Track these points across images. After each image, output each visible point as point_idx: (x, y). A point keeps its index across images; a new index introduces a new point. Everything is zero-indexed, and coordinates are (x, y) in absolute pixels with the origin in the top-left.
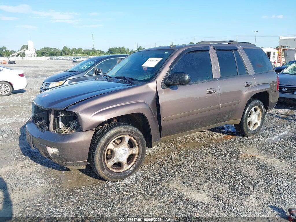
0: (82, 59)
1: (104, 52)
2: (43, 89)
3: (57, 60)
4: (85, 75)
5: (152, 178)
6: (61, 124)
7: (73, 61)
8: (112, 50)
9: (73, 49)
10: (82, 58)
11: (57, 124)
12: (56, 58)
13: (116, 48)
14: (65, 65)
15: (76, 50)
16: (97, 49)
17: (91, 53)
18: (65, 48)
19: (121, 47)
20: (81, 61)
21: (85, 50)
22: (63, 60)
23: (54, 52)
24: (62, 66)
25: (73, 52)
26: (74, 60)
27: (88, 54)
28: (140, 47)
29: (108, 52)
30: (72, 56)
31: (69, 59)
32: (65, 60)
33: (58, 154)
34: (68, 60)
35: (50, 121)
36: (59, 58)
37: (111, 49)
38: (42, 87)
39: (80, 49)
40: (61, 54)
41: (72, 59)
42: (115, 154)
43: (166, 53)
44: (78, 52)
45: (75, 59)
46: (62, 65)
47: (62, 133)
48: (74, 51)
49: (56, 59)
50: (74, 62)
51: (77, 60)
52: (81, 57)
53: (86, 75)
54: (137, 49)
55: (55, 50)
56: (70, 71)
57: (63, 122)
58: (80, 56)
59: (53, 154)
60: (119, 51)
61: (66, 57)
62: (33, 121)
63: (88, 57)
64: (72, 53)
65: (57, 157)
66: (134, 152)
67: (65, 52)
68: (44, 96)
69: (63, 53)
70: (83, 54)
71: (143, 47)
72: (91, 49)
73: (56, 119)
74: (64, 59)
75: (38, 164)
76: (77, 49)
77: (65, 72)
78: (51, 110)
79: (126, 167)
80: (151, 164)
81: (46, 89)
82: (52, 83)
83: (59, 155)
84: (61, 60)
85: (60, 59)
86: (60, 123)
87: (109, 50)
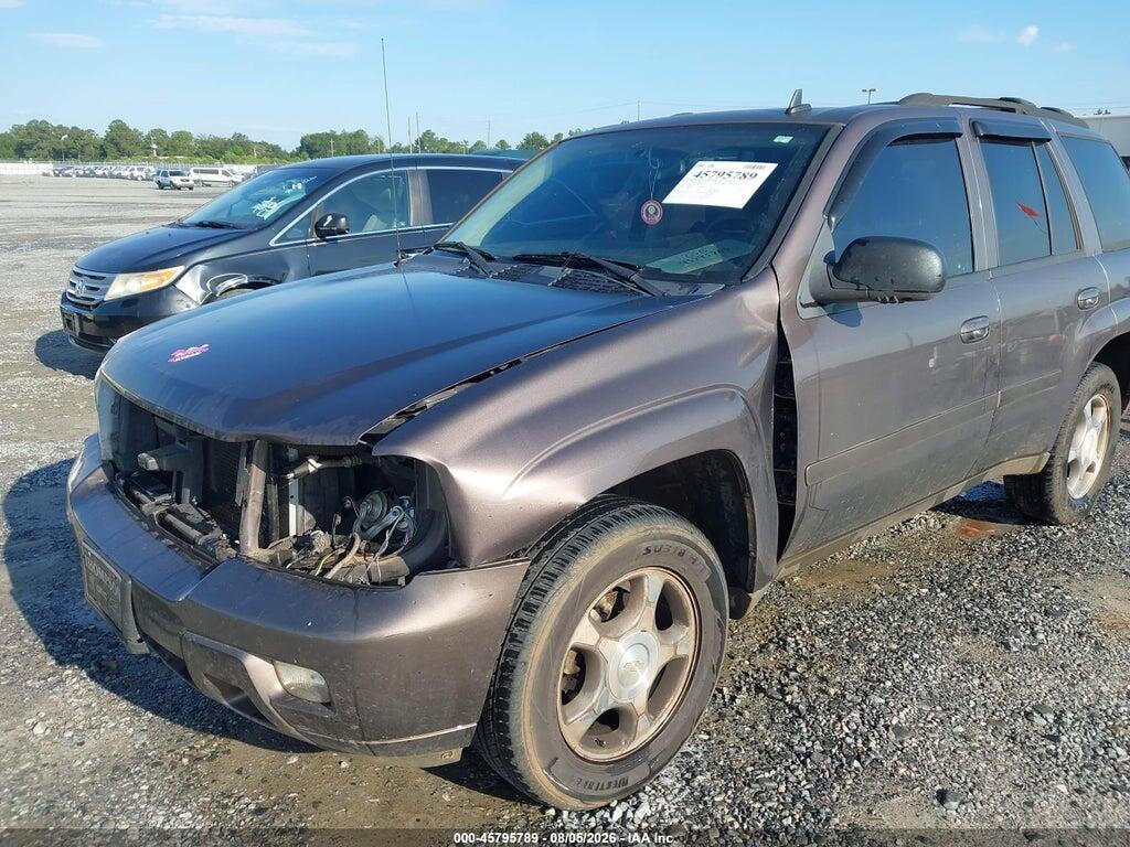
0: (195, 176)
1: (283, 149)
2: (76, 304)
3: (85, 176)
4: (272, 243)
5: (767, 775)
6: (297, 517)
7: (159, 183)
8: (313, 144)
9: (155, 132)
10: (196, 171)
11: (275, 517)
12: (82, 168)
13: (332, 136)
14: (123, 200)
15: (166, 137)
16: (254, 138)
17: (229, 154)
18: (118, 129)
19: (351, 130)
20: (191, 182)
21: (202, 142)
22: (112, 176)
23: (71, 144)
24: (114, 204)
25: (155, 146)
26: (160, 178)
27: (218, 154)
28: (428, 135)
29: (301, 149)
30: (149, 161)
31: (136, 173)
32: (119, 177)
33: (317, 698)
34: (134, 178)
35: (245, 502)
36: (92, 167)
37: (312, 137)
38: (71, 295)
39: (182, 137)
40: (102, 154)
41: (151, 174)
42: (602, 673)
43: (785, 140)
44: (174, 146)
45: (165, 174)
46: (111, 200)
47: (326, 570)
48: (158, 144)
49: (81, 172)
50: (161, 186)
51: (177, 180)
52: (191, 171)
53: (277, 241)
54: (414, 143)
55: (76, 134)
56: (201, 225)
57: (307, 499)
58: (186, 162)
59: (288, 699)
60: (344, 147)
61: (124, 168)
62: (111, 488)
63: (220, 170)
64: (147, 150)
65: (310, 716)
66: (681, 652)
67: (118, 144)
68: (180, 356)
69: (111, 150)
70: (198, 154)
71: (439, 135)
72: (227, 135)
73: (274, 490)
74: (116, 173)
75: (138, 709)
76: (170, 136)
77: (171, 226)
78: (251, 444)
79: (645, 730)
80: (721, 691)
81: (93, 303)
82: (120, 277)
83: (328, 705)
84: (104, 176)
85: (99, 172)
86: (292, 508)
87: (303, 141)
